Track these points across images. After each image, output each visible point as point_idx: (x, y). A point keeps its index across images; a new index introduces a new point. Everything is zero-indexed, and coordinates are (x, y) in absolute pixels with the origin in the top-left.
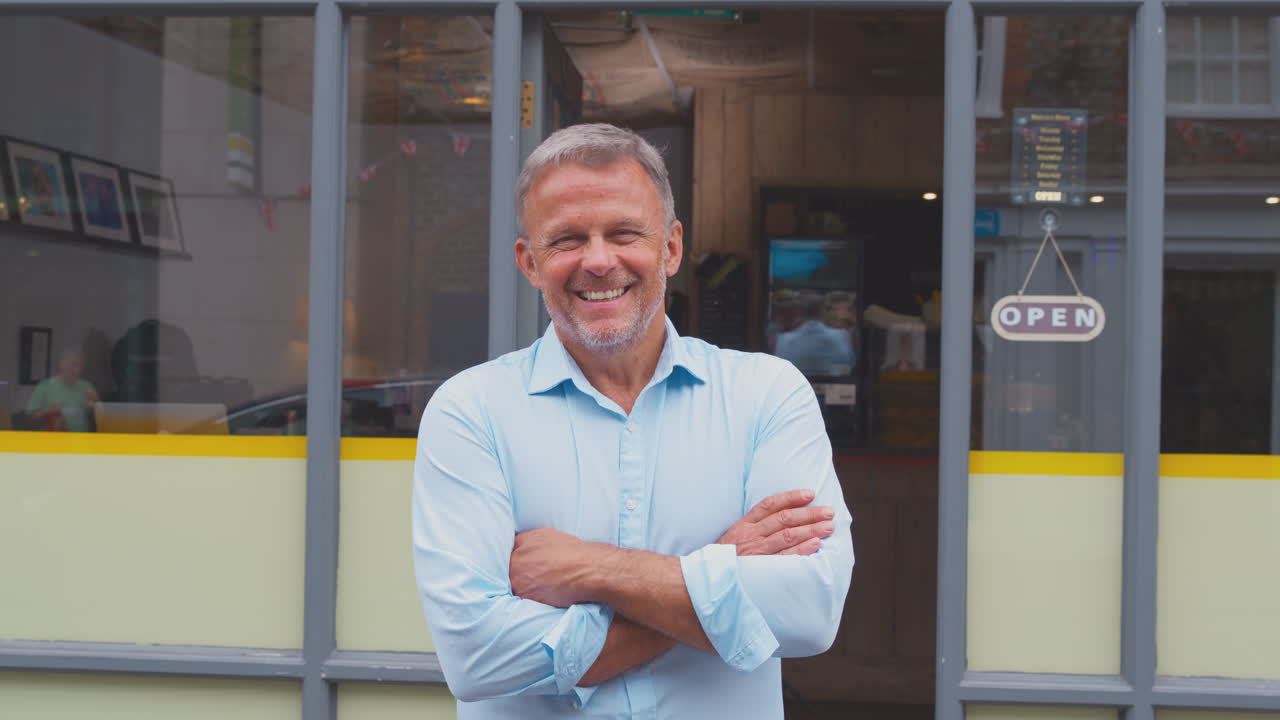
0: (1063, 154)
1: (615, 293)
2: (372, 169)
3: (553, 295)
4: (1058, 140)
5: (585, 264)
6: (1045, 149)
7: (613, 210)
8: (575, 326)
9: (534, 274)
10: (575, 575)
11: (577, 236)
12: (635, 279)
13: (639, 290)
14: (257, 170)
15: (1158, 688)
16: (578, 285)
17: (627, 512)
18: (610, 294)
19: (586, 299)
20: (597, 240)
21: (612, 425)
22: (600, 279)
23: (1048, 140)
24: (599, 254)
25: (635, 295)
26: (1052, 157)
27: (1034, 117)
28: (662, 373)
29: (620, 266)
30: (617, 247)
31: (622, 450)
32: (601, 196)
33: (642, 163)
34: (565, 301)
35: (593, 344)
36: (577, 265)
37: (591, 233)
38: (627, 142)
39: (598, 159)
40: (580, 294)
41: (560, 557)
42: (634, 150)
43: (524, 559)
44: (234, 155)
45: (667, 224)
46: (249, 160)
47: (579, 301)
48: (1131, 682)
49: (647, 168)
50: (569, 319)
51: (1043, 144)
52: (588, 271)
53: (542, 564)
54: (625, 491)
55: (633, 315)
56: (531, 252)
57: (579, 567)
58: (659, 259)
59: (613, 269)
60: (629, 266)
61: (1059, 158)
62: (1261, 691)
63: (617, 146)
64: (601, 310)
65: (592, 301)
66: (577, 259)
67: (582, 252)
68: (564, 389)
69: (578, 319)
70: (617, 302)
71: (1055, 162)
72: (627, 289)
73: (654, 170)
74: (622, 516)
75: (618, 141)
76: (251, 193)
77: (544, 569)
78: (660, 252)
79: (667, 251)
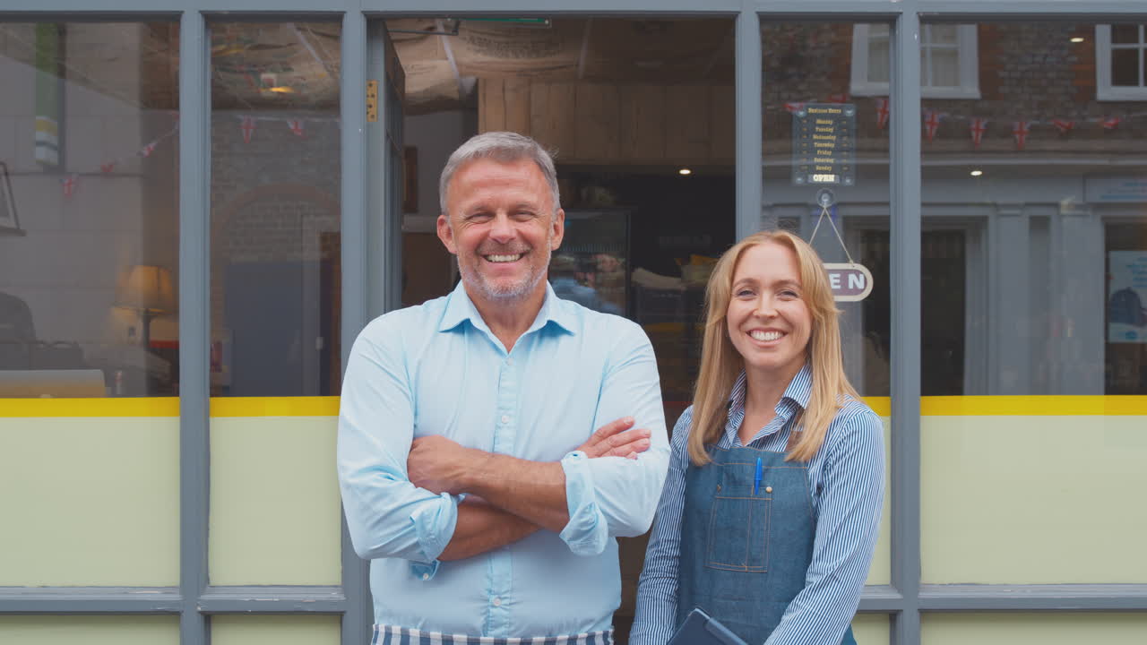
0: (836, 143)
1: (513, 257)
2: (152, 145)
3: (466, 257)
4: (831, 130)
5: (493, 234)
6: (820, 137)
7: (514, 195)
8: (481, 281)
9: (450, 242)
10: (451, 474)
11: (487, 213)
12: (529, 249)
13: (531, 257)
14: (61, 148)
15: (923, 595)
16: (485, 249)
17: (501, 425)
18: (509, 258)
19: (491, 261)
20: (502, 217)
21: (494, 357)
22: (503, 246)
23: (822, 130)
24: (503, 227)
25: (528, 260)
26: (826, 145)
27: (811, 110)
28: (539, 324)
29: (518, 238)
30: (516, 223)
31: (502, 377)
32: (506, 184)
33: (539, 165)
34: (475, 261)
35: (494, 294)
36: (486, 235)
37: (499, 210)
38: (529, 145)
39: (506, 157)
40: (486, 257)
41: (443, 459)
42: (533, 154)
43: (417, 458)
44: (41, 135)
45: (554, 209)
46: (54, 141)
47: (485, 262)
48: (900, 591)
49: (541, 167)
50: (476, 275)
51: (819, 133)
52: (495, 240)
53: (430, 463)
54: (500, 408)
55: (526, 275)
56: (450, 226)
57: (457, 467)
58: (547, 234)
59: (512, 239)
60: (526, 239)
61: (832, 145)
62: (1008, 594)
63: (522, 147)
64: (503, 270)
65: (496, 262)
66: (486, 230)
67: (491, 225)
68: (464, 327)
69: (484, 276)
70: (512, 265)
71: (829, 149)
72: (522, 255)
73: (546, 168)
74: (498, 427)
75: (522, 144)
76: (56, 170)
77: (431, 467)
78: (548, 230)
79: (552, 232)
